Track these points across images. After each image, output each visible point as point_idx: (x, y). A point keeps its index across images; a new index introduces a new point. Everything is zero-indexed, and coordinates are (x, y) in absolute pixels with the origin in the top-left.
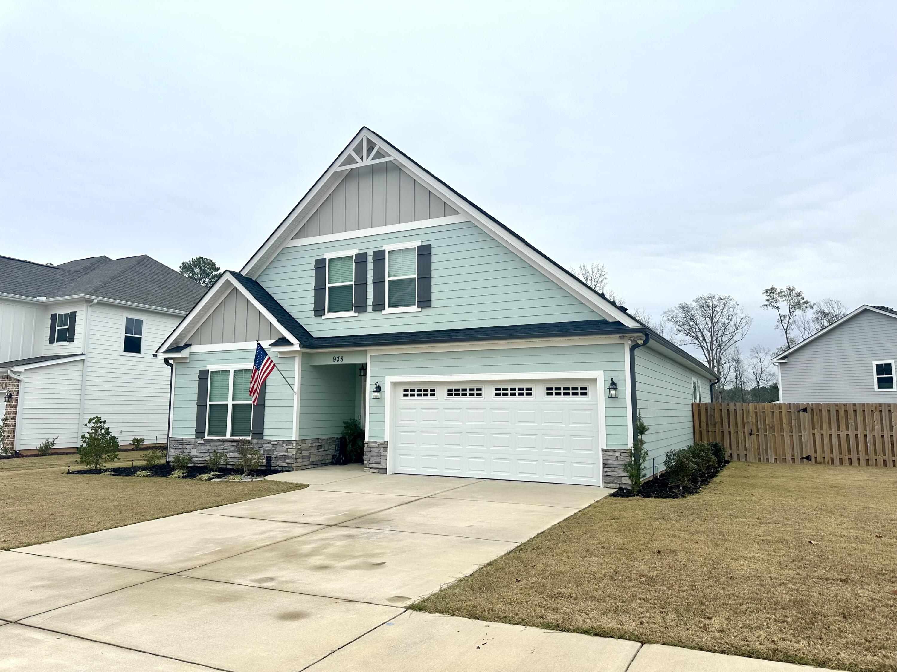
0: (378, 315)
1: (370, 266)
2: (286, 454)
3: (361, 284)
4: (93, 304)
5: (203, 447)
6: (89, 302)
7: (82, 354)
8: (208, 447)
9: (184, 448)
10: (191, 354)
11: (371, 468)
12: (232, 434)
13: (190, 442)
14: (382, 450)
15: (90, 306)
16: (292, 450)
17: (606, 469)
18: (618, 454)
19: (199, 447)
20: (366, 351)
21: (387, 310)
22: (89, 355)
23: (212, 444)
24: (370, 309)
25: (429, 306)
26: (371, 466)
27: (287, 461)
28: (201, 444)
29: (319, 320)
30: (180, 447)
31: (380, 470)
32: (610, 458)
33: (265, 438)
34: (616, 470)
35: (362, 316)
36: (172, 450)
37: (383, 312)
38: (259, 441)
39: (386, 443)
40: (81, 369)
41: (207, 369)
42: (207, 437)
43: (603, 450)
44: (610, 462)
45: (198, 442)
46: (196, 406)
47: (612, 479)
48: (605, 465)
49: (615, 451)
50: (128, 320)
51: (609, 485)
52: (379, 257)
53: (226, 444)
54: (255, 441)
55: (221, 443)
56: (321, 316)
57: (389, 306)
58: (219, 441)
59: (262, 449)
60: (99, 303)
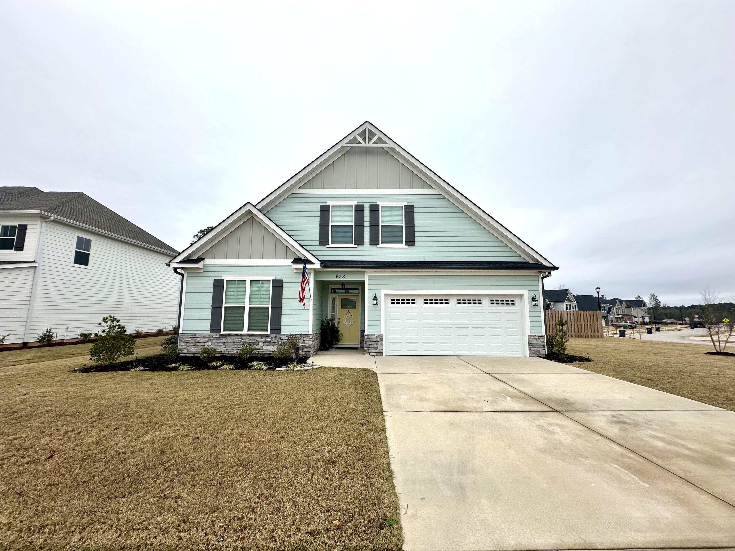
0: (374, 248)
1: (367, 215)
2: (304, 344)
3: (359, 225)
4: (49, 221)
5: (218, 341)
6: (44, 218)
7: (34, 262)
8: (224, 341)
9: (197, 341)
10: (204, 266)
11: (370, 352)
12: (249, 330)
13: (204, 337)
14: (379, 340)
15: (46, 222)
16: (309, 342)
17: (530, 347)
18: (537, 337)
19: (214, 341)
20: (365, 272)
21: (381, 245)
22: (41, 263)
23: (228, 338)
24: (367, 243)
25: (414, 245)
26: (370, 351)
27: (305, 349)
28: (217, 339)
29: (323, 248)
30: (192, 341)
31: (378, 354)
32: (533, 340)
33: (282, 333)
34: (536, 346)
35: (360, 248)
36: (183, 344)
37: (378, 246)
38: (278, 335)
39: (382, 335)
40: (32, 274)
41: (223, 278)
42: (222, 333)
43: (529, 336)
44: (533, 342)
45: (214, 337)
46: (211, 308)
47: (534, 351)
48: (530, 344)
49: (535, 336)
50: (79, 239)
51: (533, 355)
52: (375, 209)
53: (243, 338)
54: (273, 335)
55: (239, 337)
56: (326, 245)
57: (382, 243)
58: (237, 335)
59: (281, 341)
60: (55, 221)
